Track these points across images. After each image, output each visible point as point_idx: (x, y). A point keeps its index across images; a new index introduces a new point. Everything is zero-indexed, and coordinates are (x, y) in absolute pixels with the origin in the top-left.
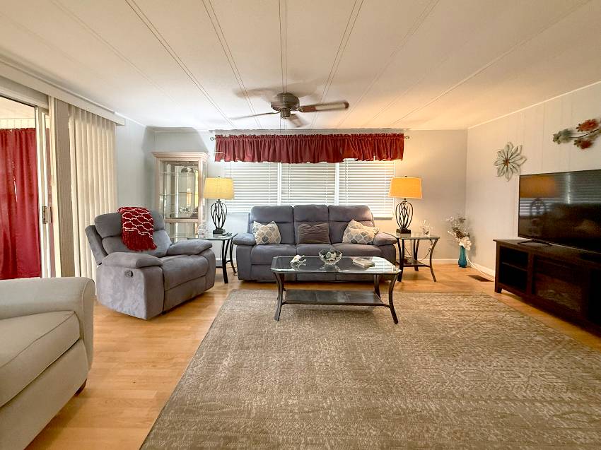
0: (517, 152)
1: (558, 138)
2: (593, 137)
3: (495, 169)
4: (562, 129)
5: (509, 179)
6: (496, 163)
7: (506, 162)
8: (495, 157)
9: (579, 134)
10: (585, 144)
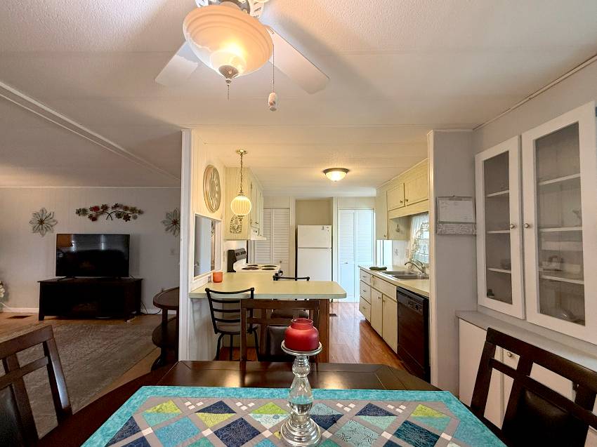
0: (50, 216)
1: (78, 212)
2: (97, 215)
3: (30, 227)
4: (82, 208)
5: (43, 235)
6: (31, 222)
7: (41, 222)
8: (30, 217)
9: (91, 213)
10: (94, 219)
